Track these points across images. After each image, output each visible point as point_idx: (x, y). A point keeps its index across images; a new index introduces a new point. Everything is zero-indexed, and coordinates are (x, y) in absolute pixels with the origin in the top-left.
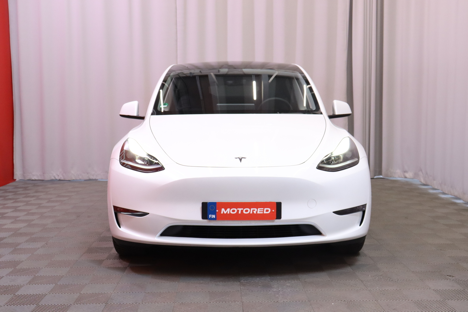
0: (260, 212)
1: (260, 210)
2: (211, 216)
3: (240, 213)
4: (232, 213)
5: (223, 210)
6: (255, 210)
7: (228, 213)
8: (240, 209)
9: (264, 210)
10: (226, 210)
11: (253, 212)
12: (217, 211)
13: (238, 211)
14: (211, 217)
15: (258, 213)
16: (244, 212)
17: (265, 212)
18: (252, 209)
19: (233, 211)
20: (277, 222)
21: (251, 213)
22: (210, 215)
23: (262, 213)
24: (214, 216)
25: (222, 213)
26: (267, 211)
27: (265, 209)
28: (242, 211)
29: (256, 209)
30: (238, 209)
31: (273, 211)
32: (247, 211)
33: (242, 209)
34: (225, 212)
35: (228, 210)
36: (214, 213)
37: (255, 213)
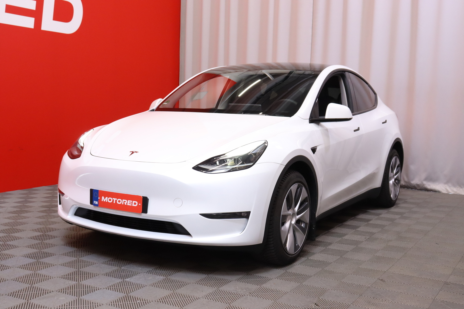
0: (129, 204)
1: (129, 202)
3: (114, 202)
5: (103, 198)
6: (125, 202)
7: (107, 201)
8: (115, 199)
9: (132, 202)
10: (105, 199)
11: (124, 203)
12: (99, 198)
13: (113, 200)
14: (95, 203)
15: (128, 204)
16: (118, 202)
17: (133, 205)
18: (123, 200)
19: (110, 200)
20: (143, 216)
21: (123, 204)
22: (94, 201)
23: (131, 205)
24: (97, 203)
25: (102, 201)
26: (135, 204)
27: (134, 202)
28: (116, 201)
30: (113, 199)
31: (140, 204)
32: (119, 201)
33: (116, 199)
34: (104, 201)
35: (107, 198)
36: (97, 200)
37: (126, 204)
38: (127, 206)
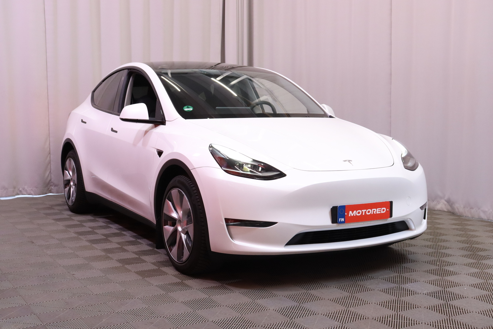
0: (378, 212)
1: (378, 210)
2: (341, 219)
3: (364, 214)
4: (358, 215)
5: (351, 212)
6: (374, 211)
7: (355, 215)
8: (364, 211)
9: (381, 210)
10: (352, 213)
11: (373, 213)
12: (346, 214)
13: (362, 212)
14: (340, 221)
15: (377, 213)
16: (367, 213)
17: (382, 212)
18: (373, 210)
19: (359, 213)
20: (389, 221)
21: (372, 213)
23: (380, 213)
24: (343, 220)
25: (350, 216)
26: (383, 210)
28: (365, 212)
29: (375, 209)
30: (362, 211)
31: (388, 210)
32: (369, 212)
33: (366, 210)
34: (352, 215)
35: (355, 212)
36: (343, 216)
37: (375, 213)
38: (376, 214)
